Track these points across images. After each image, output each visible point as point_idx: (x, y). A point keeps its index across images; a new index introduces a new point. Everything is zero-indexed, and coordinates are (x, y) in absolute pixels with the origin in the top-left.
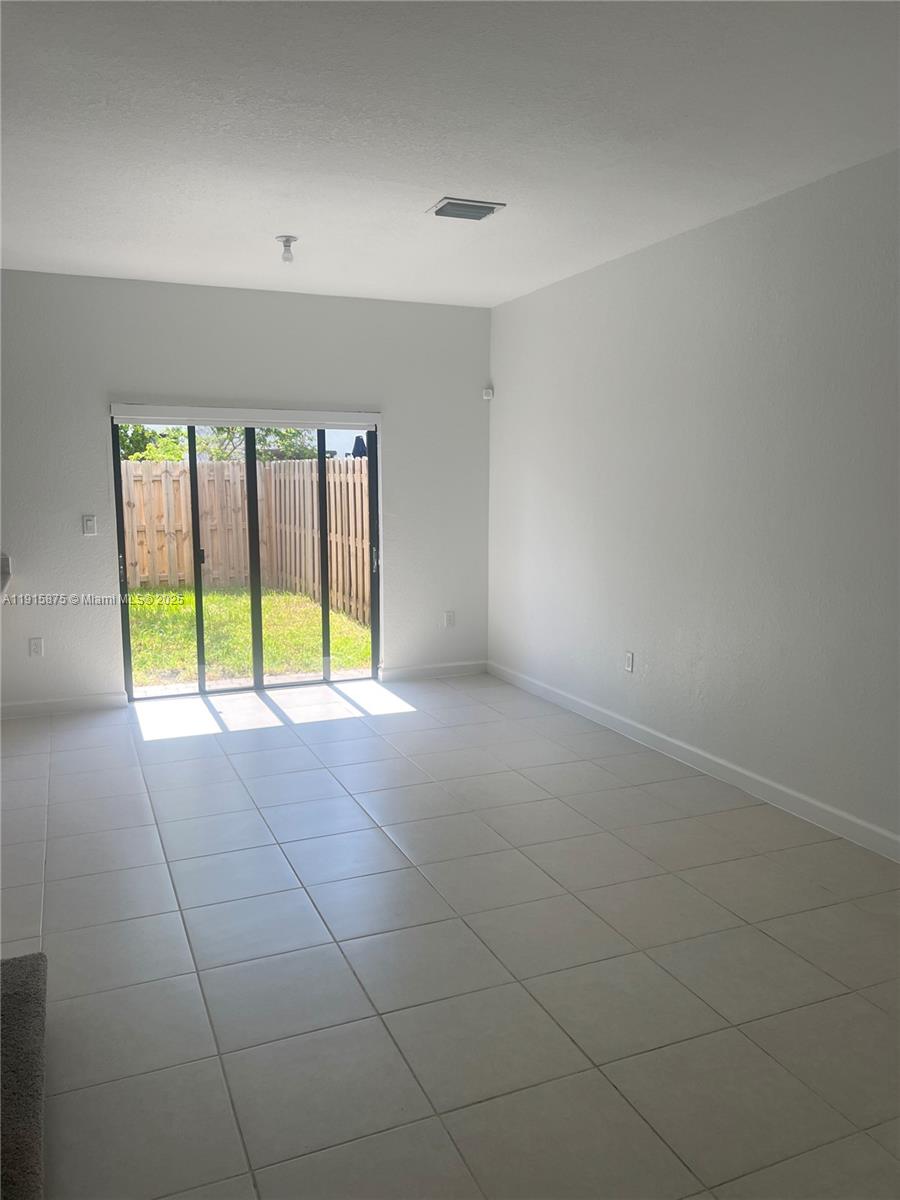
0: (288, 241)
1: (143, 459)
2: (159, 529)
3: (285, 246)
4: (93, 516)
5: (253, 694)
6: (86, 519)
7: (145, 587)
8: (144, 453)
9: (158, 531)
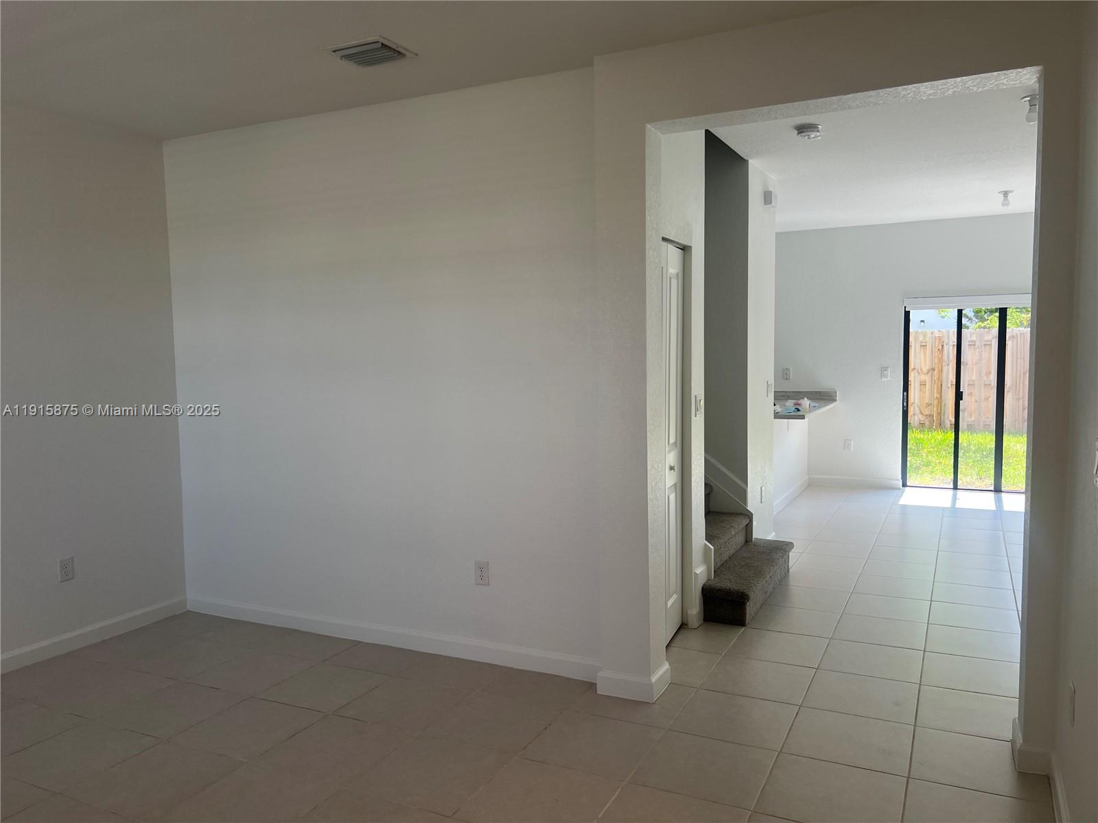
0: (1006, 194)
1: (985, 327)
2: (987, 383)
3: (1004, 197)
4: (888, 368)
5: (992, 494)
6: (884, 369)
7: (971, 428)
8: (986, 323)
9: (985, 385)
